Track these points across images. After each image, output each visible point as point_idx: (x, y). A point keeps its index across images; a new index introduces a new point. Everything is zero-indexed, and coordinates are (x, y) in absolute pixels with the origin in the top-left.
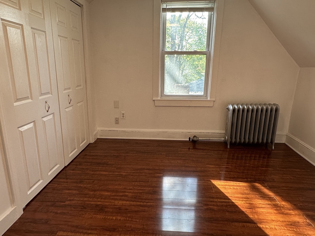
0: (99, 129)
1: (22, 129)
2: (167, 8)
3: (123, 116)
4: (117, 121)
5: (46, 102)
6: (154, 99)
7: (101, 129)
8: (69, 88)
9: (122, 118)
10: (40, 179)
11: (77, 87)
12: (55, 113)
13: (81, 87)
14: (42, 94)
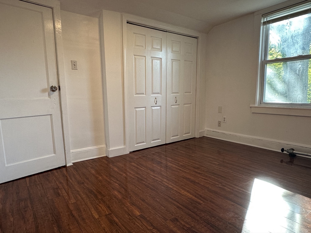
0: (206, 129)
1: (137, 109)
2: (268, 20)
3: (224, 120)
4: (219, 124)
5: (156, 98)
6: (251, 106)
7: (208, 130)
8: (178, 93)
9: (223, 121)
10: (145, 142)
11: (185, 93)
12: (162, 106)
13: (190, 94)
14: (153, 93)
